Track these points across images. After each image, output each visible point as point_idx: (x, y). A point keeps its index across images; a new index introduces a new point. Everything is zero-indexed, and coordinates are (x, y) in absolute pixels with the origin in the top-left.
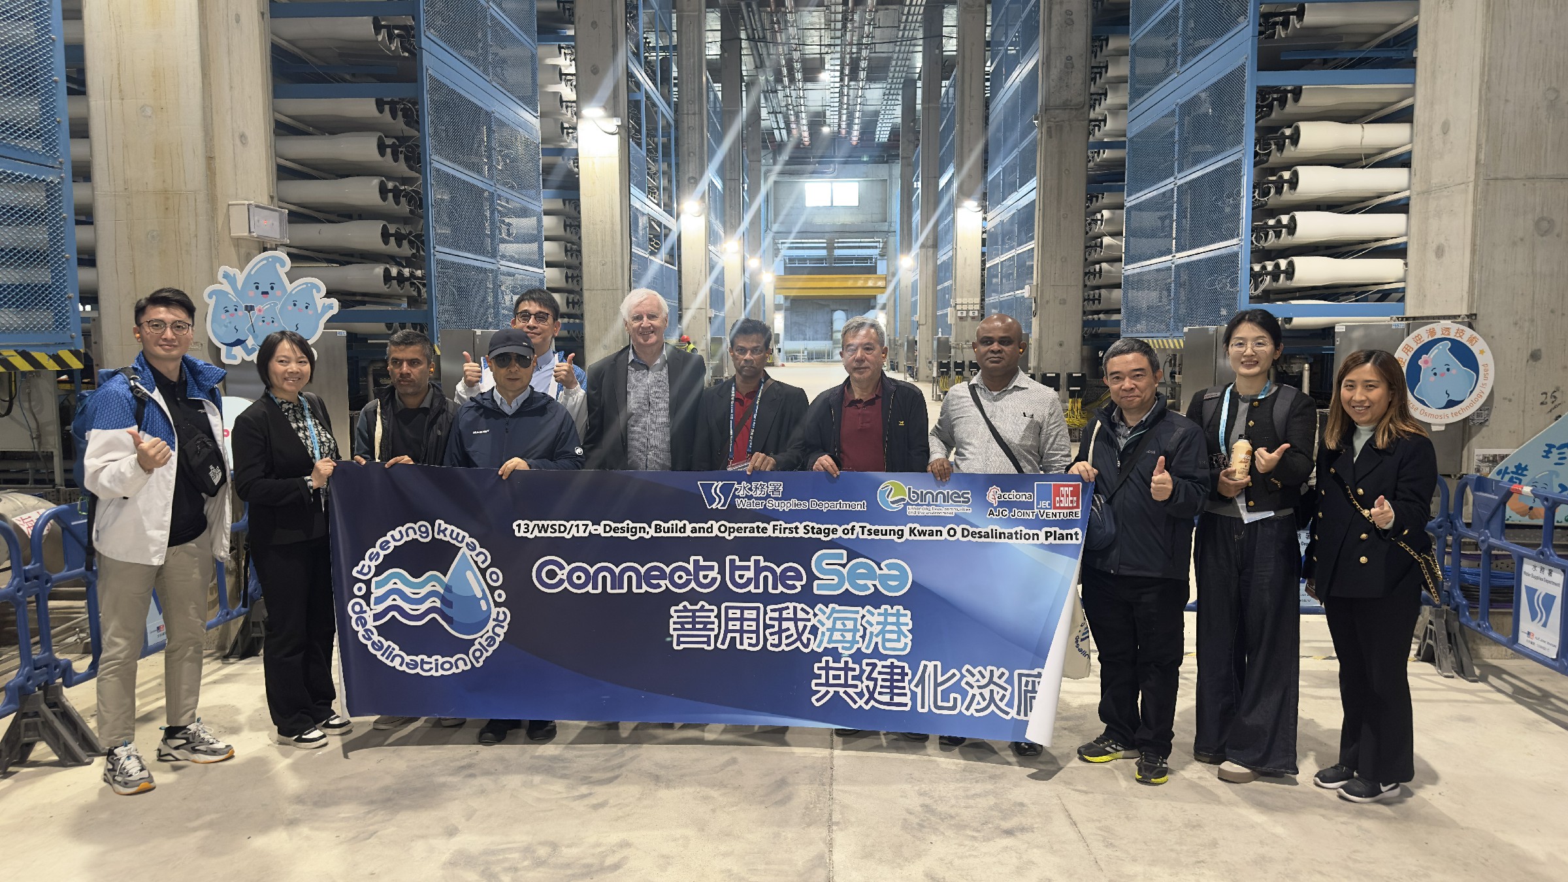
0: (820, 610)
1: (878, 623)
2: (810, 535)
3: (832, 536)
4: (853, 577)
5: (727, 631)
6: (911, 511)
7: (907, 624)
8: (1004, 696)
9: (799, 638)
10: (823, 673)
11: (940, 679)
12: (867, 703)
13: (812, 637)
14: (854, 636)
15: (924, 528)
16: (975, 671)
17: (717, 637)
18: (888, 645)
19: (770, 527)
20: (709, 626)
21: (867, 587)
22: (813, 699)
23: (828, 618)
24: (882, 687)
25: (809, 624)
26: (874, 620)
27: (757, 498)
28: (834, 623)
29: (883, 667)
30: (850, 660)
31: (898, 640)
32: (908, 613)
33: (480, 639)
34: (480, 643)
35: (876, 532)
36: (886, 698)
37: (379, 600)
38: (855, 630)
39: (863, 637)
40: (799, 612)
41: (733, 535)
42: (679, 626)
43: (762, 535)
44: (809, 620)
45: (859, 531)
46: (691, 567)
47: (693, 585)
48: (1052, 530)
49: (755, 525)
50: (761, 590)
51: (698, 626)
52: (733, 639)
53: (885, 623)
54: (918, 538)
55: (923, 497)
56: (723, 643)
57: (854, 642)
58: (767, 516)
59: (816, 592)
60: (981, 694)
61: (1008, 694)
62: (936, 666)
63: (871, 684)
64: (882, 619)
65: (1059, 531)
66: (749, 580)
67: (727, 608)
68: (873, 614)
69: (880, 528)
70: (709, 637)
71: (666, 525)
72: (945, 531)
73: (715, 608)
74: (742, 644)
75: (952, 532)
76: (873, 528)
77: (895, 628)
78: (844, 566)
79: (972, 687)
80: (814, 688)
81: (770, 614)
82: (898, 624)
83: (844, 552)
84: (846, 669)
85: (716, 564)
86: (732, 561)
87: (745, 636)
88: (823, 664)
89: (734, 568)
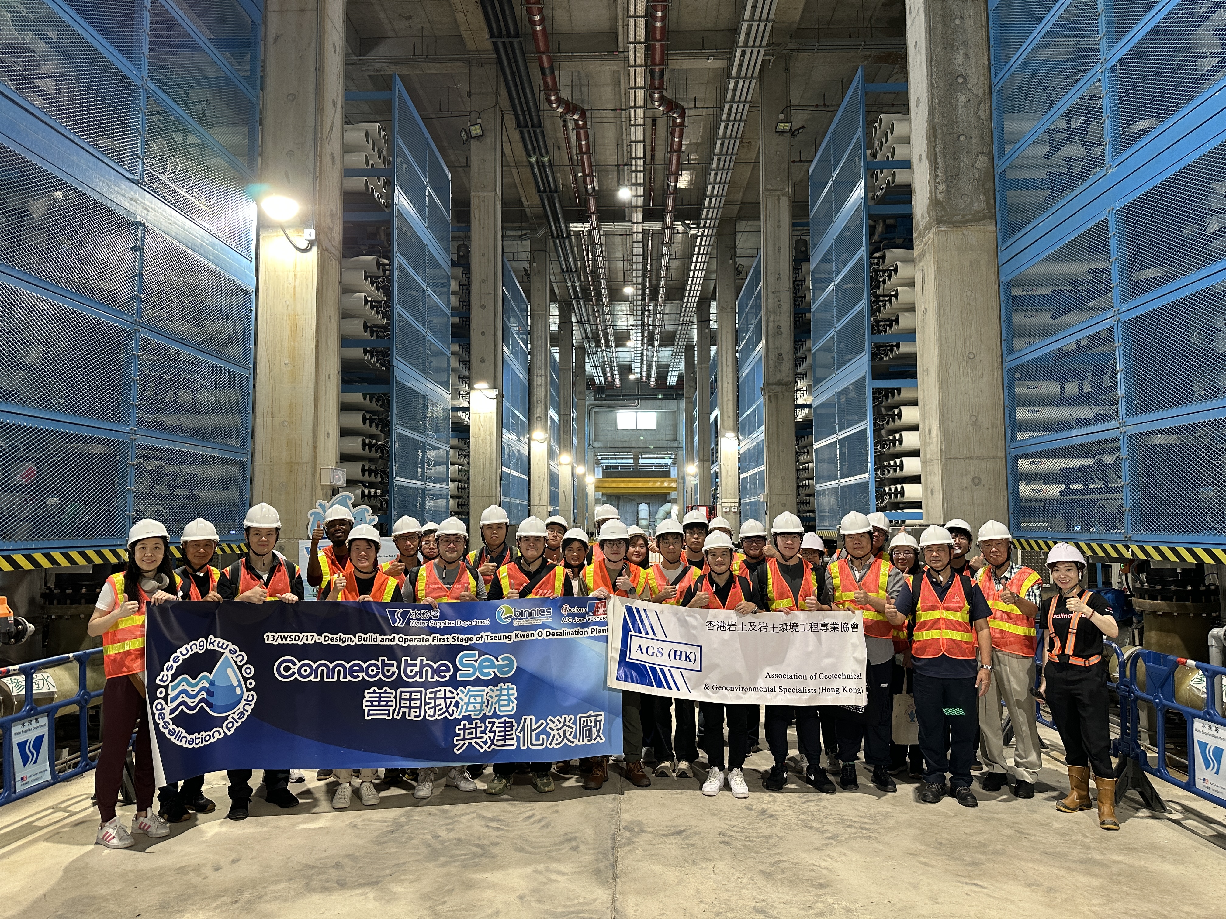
0: (461, 691)
1: (497, 696)
2: (456, 642)
3: (470, 642)
4: (481, 667)
5: (401, 707)
6: (516, 623)
7: (514, 694)
8: (571, 733)
9: (447, 710)
10: (462, 732)
11: (534, 727)
12: (489, 747)
13: (455, 709)
14: (482, 706)
15: (523, 633)
16: (555, 720)
17: (394, 711)
18: (502, 709)
19: (431, 638)
20: (389, 704)
21: (490, 674)
22: (455, 750)
23: (466, 696)
24: (499, 735)
25: (454, 701)
26: (493, 694)
28: (469, 699)
29: (499, 723)
30: (478, 721)
31: (508, 705)
32: (514, 687)
34: (233, 718)
35: (495, 638)
36: (502, 743)
37: (173, 699)
38: (482, 703)
39: (487, 706)
40: (447, 692)
41: (407, 644)
42: (369, 704)
43: (425, 643)
44: (453, 698)
45: (485, 638)
46: (379, 664)
47: (380, 676)
48: (595, 627)
49: (421, 637)
50: (423, 680)
51: (382, 704)
52: (404, 712)
53: (501, 695)
54: (520, 639)
55: (523, 614)
56: (398, 715)
57: (482, 710)
58: (429, 631)
59: (459, 679)
60: (558, 734)
61: (573, 731)
62: (531, 719)
63: (492, 735)
64: (499, 693)
65: (599, 628)
66: (416, 673)
67: (401, 692)
68: (493, 691)
69: (497, 635)
70: (389, 710)
71: (365, 636)
72: (536, 634)
73: (393, 692)
74: (410, 716)
75: (540, 634)
76: (494, 635)
77: (506, 697)
78: (476, 661)
79: (553, 730)
80: (456, 742)
81: (429, 695)
82: (509, 695)
83: (476, 652)
84: (476, 728)
85: (395, 663)
86: (406, 661)
87: (412, 710)
88: (462, 727)
89: (407, 665)
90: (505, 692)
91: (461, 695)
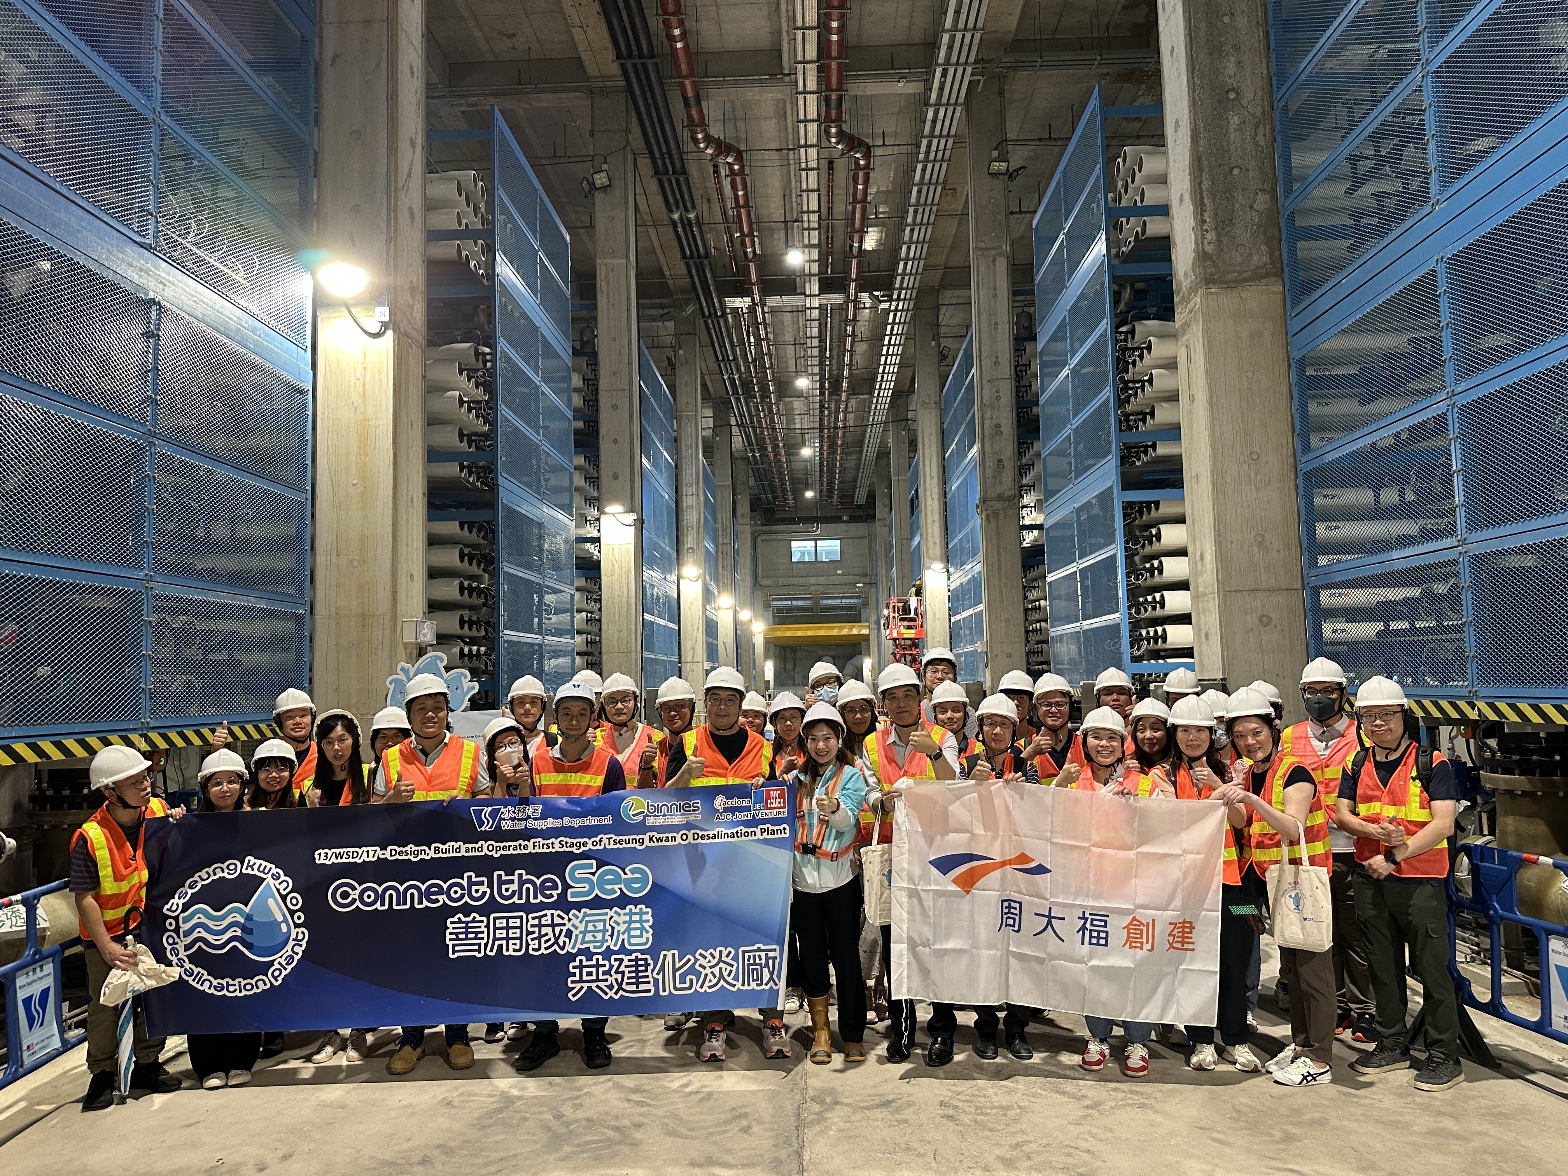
0: (574, 915)
1: (624, 922)
2: (564, 849)
3: (583, 848)
4: (602, 882)
5: (495, 939)
6: (650, 822)
7: (648, 921)
8: (731, 972)
9: (556, 942)
10: (577, 971)
11: (678, 965)
12: (616, 993)
13: (567, 940)
14: (604, 936)
15: (661, 836)
16: (707, 954)
17: (486, 945)
18: (633, 941)
19: (530, 844)
20: (480, 936)
21: (615, 891)
22: (570, 995)
23: (581, 922)
24: (629, 978)
25: (565, 929)
26: (620, 920)
28: (586, 926)
29: (629, 960)
30: (600, 957)
31: (641, 936)
32: (649, 910)
33: (279, 959)
34: (279, 963)
35: (620, 842)
36: (633, 988)
37: (187, 933)
38: (605, 931)
39: (612, 936)
40: (555, 918)
41: (499, 853)
42: (454, 937)
43: (523, 851)
44: (564, 925)
45: (607, 842)
46: (464, 883)
47: (466, 898)
48: (765, 827)
49: (517, 843)
50: (523, 901)
51: (470, 936)
52: (500, 946)
53: (631, 922)
54: (656, 844)
55: (659, 810)
56: (491, 950)
57: (604, 941)
58: (528, 834)
59: (570, 899)
60: (712, 973)
61: (734, 969)
62: (674, 954)
63: (619, 977)
64: (627, 918)
65: (771, 828)
66: (514, 892)
67: (495, 919)
68: (619, 915)
69: (623, 838)
70: (479, 945)
71: (444, 847)
72: (678, 836)
73: (485, 919)
74: (507, 950)
75: (684, 837)
76: (618, 838)
77: (638, 925)
78: (593, 874)
79: (704, 968)
80: (570, 985)
81: (531, 922)
82: (641, 921)
83: (594, 862)
84: (598, 966)
85: (485, 879)
86: (499, 876)
87: (511, 942)
88: (577, 963)
89: (501, 882)
90: (637, 918)
91: (575, 921)
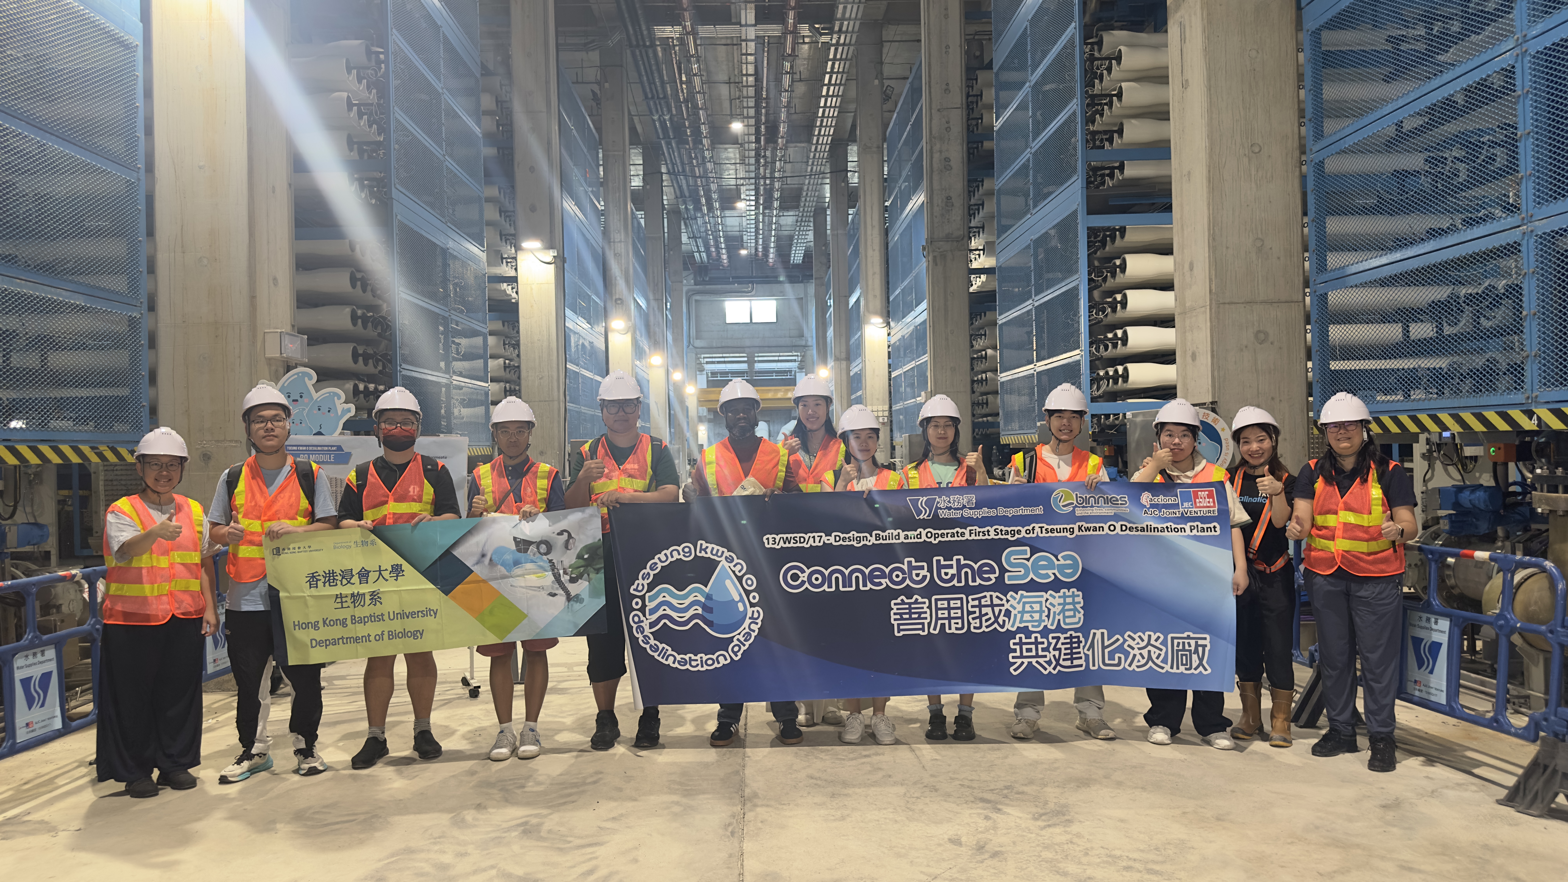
0: (1012, 596)
1: (1059, 604)
2: (1000, 536)
3: (1017, 536)
4: (1036, 568)
5: (937, 619)
6: (1079, 512)
7: (1079, 603)
8: (1159, 655)
9: (996, 621)
10: (1018, 647)
11: (1107, 643)
12: (1054, 669)
13: (1007, 619)
14: (1041, 616)
15: (1089, 525)
16: (1136, 636)
17: (929, 624)
18: (1068, 620)
19: (967, 532)
20: (923, 616)
21: (1049, 575)
22: (1011, 669)
23: (1019, 603)
24: (1065, 654)
25: (1003, 609)
26: (1055, 602)
27: (955, 509)
28: (1024, 607)
29: (1065, 638)
30: (1038, 635)
31: (1074, 616)
32: (1080, 593)
33: (738, 636)
34: (738, 640)
35: (1052, 531)
36: (1068, 663)
37: (652, 612)
38: (1041, 612)
39: (1048, 616)
40: (994, 599)
41: (937, 540)
42: (898, 617)
43: (961, 538)
44: (1003, 605)
45: (1038, 530)
46: (905, 567)
47: (908, 582)
48: (1195, 524)
49: (955, 531)
50: (963, 584)
51: (913, 616)
52: (943, 625)
53: (1065, 604)
54: (1085, 533)
55: (1087, 500)
56: (935, 629)
57: (1041, 620)
58: (963, 523)
59: (1007, 582)
60: (1141, 654)
61: (1163, 653)
62: (1103, 634)
63: (1057, 653)
64: (1061, 601)
65: (1200, 525)
66: (953, 576)
67: (936, 600)
68: (1054, 597)
69: (1055, 527)
70: (923, 624)
71: (884, 534)
72: (1106, 527)
73: (926, 600)
74: (950, 629)
75: (1112, 528)
76: (1050, 527)
77: (1071, 607)
78: (1028, 560)
79: (1133, 649)
80: (1011, 660)
81: (971, 603)
82: (1074, 603)
83: (1028, 548)
84: (1036, 643)
85: (925, 564)
86: (938, 561)
87: (953, 621)
88: (1017, 640)
89: (940, 567)
90: (1069, 600)
91: (1012, 602)
